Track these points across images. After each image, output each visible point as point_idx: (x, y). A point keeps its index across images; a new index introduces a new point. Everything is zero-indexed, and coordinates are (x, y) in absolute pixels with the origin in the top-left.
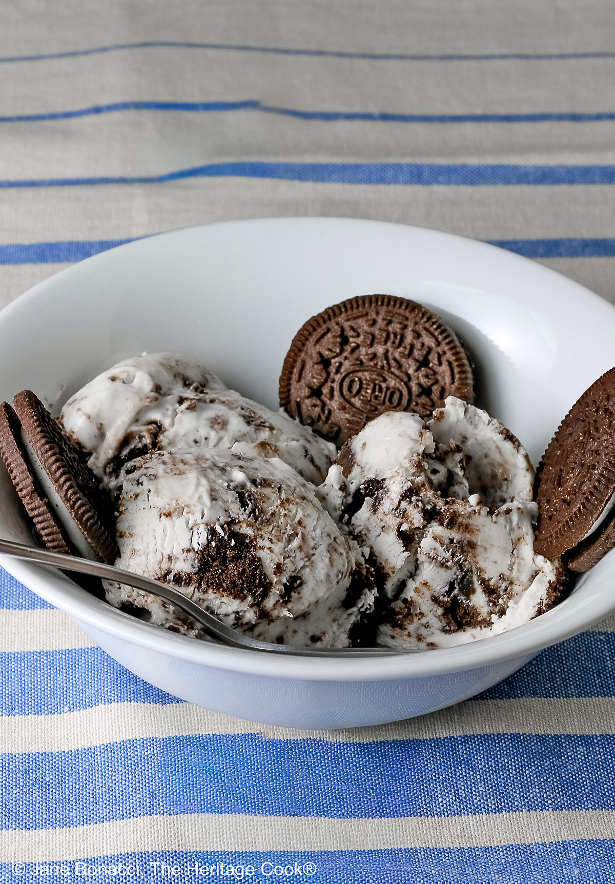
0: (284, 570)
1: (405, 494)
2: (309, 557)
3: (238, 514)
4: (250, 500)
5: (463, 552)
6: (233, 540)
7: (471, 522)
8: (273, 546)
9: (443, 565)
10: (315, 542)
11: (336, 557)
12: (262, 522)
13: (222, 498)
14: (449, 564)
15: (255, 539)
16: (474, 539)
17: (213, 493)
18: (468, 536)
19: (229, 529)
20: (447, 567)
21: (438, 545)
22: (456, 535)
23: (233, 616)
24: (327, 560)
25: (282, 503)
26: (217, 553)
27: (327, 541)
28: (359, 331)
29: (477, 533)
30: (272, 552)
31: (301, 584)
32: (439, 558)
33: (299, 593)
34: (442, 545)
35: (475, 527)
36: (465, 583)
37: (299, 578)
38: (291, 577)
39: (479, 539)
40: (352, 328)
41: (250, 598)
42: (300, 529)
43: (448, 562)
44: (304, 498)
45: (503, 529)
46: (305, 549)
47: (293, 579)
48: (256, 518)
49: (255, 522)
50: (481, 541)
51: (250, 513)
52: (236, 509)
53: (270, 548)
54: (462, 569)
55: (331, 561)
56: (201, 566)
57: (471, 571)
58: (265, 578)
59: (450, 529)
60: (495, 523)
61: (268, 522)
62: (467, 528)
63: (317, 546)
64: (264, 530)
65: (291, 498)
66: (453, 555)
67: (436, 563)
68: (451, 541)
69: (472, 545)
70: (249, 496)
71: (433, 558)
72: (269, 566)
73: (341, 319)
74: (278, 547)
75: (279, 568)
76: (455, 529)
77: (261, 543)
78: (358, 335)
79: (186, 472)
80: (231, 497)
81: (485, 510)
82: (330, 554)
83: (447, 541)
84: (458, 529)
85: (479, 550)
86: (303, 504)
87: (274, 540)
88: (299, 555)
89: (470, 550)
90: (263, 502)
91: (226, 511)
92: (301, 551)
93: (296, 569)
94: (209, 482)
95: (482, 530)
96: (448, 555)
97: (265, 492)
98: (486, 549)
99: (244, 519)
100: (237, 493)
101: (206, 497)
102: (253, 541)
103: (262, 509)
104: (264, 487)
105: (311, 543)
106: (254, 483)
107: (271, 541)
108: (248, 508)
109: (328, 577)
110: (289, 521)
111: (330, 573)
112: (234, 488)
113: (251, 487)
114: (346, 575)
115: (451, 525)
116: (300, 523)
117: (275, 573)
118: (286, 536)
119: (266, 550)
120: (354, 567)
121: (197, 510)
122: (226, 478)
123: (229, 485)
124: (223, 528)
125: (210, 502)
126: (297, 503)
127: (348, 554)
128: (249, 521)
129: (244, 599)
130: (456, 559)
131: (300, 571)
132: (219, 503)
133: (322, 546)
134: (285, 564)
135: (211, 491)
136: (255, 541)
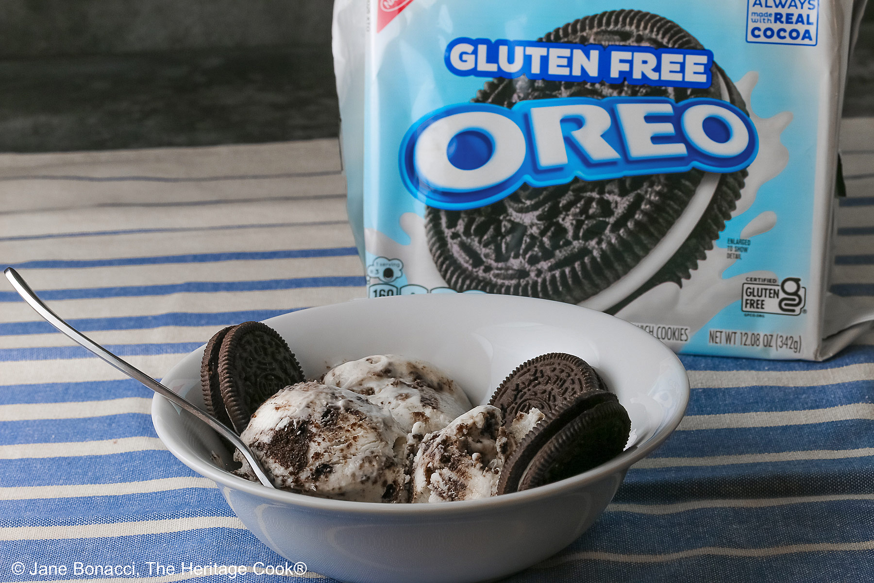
0: (321, 458)
2: (345, 457)
3: (316, 420)
4: (332, 416)
5: (455, 490)
6: (300, 431)
7: (467, 470)
8: (322, 442)
9: (441, 494)
10: (356, 451)
11: (367, 465)
12: (327, 428)
13: (314, 409)
14: (444, 495)
15: (315, 436)
16: (466, 483)
17: (311, 404)
18: (462, 480)
19: (302, 424)
20: (442, 496)
21: (441, 480)
22: (454, 476)
23: (281, 478)
24: (358, 465)
25: (354, 424)
26: (285, 436)
27: (368, 453)
28: (545, 374)
29: (469, 479)
30: (319, 445)
31: (330, 472)
32: (440, 490)
33: (327, 477)
34: (443, 480)
35: (469, 475)
37: (330, 468)
38: (323, 464)
39: (470, 484)
40: (541, 371)
41: (291, 469)
42: (352, 441)
43: (444, 493)
44: (375, 429)
45: (487, 482)
46: (344, 453)
47: (325, 466)
48: (325, 425)
49: (323, 427)
50: (470, 486)
51: (324, 422)
52: (317, 417)
53: (319, 443)
55: (361, 466)
56: (273, 441)
58: (304, 458)
59: (452, 471)
60: (484, 476)
61: (331, 430)
62: (463, 474)
63: (357, 454)
64: (324, 433)
65: (365, 426)
66: (449, 489)
67: (437, 492)
68: (450, 478)
69: (464, 487)
70: (334, 414)
71: (436, 488)
72: (311, 454)
73: (538, 365)
74: (324, 445)
75: (317, 455)
76: (455, 472)
77: (317, 439)
78: (542, 376)
80: (320, 409)
81: (479, 465)
82: (363, 462)
83: (447, 478)
84: (457, 473)
85: (467, 491)
86: (369, 431)
87: (326, 441)
88: (338, 453)
89: (461, 490)
90: (341, 420)
91: (310, 415)
92: (341, 453)
93: (330, 461)
94: (315, 398)
95: (473, 478)
96: (445, 488)
97: (349, 417)
99: (317, 423)
100: (328, 409)
101: (304, 404)
102: (312, 436)
103: (336, 423)
104: (353, 414)
105: (353, 450)
106: (347, 409)
107: (324, 440)
108: (326, 419)
109: (353, 475)
110: (348, 434)
111: (357, 474)
112: (329, 407)
113: (342, 411)
114: (375, 482)
115: (453, 468)
116: (355, 438)
117: (313, 457)
118: (337, 441)
119: (316, 443)
120: (390, 482)
121: (292, 409)
122: (330, 401)
123: (327, 404)
124: (298, 423)
125: (304, 408)
126: (365, 429)
127: (382, 469)
128: (319, 426)
129: (287, 468)
130: (450, 493)
131: (333, 464)
132: (310, 410)
133: (361, 456)
134: (323, 455)
135: (311, 402)
136: (313, 437)
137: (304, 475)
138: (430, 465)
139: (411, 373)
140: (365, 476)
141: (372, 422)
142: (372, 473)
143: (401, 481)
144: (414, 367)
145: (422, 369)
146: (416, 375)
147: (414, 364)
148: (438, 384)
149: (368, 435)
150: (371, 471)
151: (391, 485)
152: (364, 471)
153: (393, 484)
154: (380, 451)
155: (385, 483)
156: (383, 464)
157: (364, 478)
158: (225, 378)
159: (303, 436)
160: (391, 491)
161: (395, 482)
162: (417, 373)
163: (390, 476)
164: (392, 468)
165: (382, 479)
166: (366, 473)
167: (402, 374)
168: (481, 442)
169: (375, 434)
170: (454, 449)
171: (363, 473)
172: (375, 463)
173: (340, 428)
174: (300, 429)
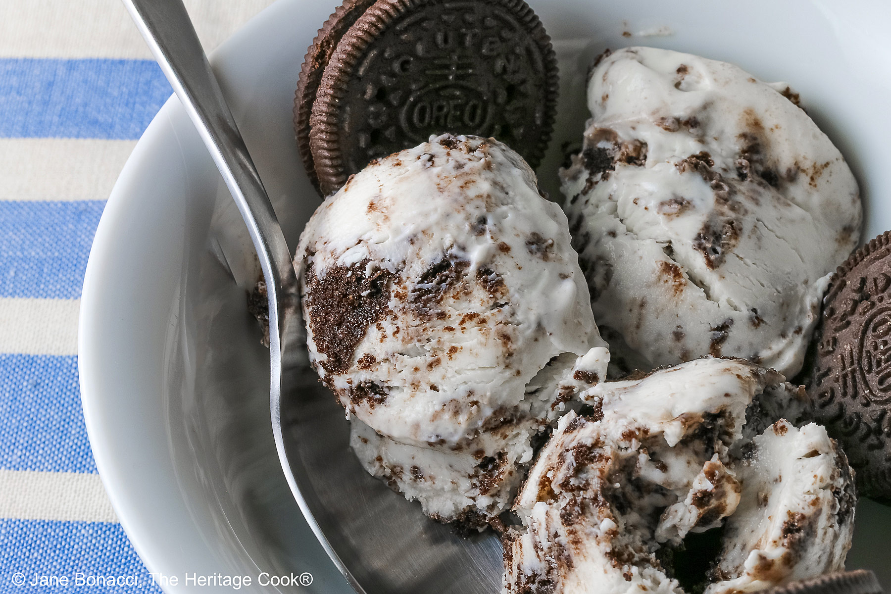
0: (371, 370)
1: (582, 446)
2: (415, 385)
3: (408, 278)
4: (441, 281)
5: (558, 558)
6: (369, 291)
7: (585, 541)
8: (391, 337)
9: (537, 547)
10: (440, 381)
11: (447, 416)
12: (417, 308)
13: (420, 249)
15: (387, 314)
16: (575, 560)
18: (572, 550)
19: (380, 278)
22: (563, 535)
24: (432, 410)
25: (471, 316)
26: (345, 284)
27: (460, 394)
29: (582, 558)
30: (382, 341)
31: (381, 401)
32: (537, 537)
34: (547, 528)
35: (584, 551)
36: (543, 589)
37: (383, 394)
38: (373, 382)
39: (580, 567)
41: (325, 358)
42: (445, 355)
43: (542, 550)
44: (506, 338)
45: (607, 586)
46: (418, 375)
47: (374, 387)
48: (416, 300)
49: (412, 302)
50: (579, 571)
51: (420, 290)
52: (414, 273)
53: (385, 337)
54: (548, 572)
55: (435, 416)
56: (327, 280)
57: (555, 586)
58: (347, 353)
59: (563, 524)
60: (606, 572)
61: (422, 315)
62: (576, 542)
63: (440, 388)
64: (404, 316)
65: (491, 325)
66: (550, 550)
68: (556, 535)
69: (570, 565)
70: (447, 277)
72: (360, 352)
74: (393, 344)
75: (369, 362)
76: (567, 528)
77: (387, 324)
79: (446, 194)
80: (429, 256)
81: (607, 547)
82: (443, 410)
83: (553, 531)
84: (569, 533)
85: (572, 576)
87: (400, 336)
88: (406, 375)
89: (565, 566)
90: (453, 297)
91: (404, 262)
92: (411, 373)
93: (388, 381)
94: (437, 223)
95: (588, 561)
96: (545, 544)
97: (475, 293)
98: (578, 584)
99: (405, 288)
100: (443, 261)
101: (408, 231)
102: (382, 313)
103: (442, 299)
104: (485, 287)
105: (434, 376)
106: (484, 271)
107: (397, 332)
108: (427, 285)
109: (417, 426)
110: (447, 336)
111: (423, 426)
112: (451, 256)
113: (472, 270)
114: (458, 448)
115: (567, 518)
116: (453, 350)
117: (360, 361)
118: (418, 344)
119: (379, 334)
120: (489, 453)
121: (385, 231)
122: (462, 239)
123: (451, 246)
124: (376, 269)
125: (402, 240)
126: (486, 334)
127: (476, 432)
128: (405, 295)
129: (320, 350)
130: (548, 558)
131: (390, 388)
132: (411, 249)
133: (447, 392)
134: (379, 363)
135: (423, 232)
136: (383, 316)
137: (340, 382)
138: (550, 475)
139: (744, 136)
140: (437, 436)
141: (510, 320)
142: (452, 435)
143: (511, 457)
144: (757, 124)
145: (772, 129)
146: (750, 144)
147: (759, 117)
148: (789, 170)
149: (483, 351)
150: (451, 430)
151: (492, 460)
152: (437, 427)
153: (496, 457)
154: (488, 394)
155: (479, 453)
156: (480, 423)
157: (433, 440)
158: (326, 94)
159: (371, 303)
160: (490, 467)
161: (501, 455)
162: (755, 139)
163: (491, 444)
164: (502, 431)
165: (474, 447)
166: (439, 432)
167: (722, 132)
168: (664, 468)
169: (501, 350)
170: (594, 474)
171: (435, 430)
172: (463, 418)
173: (442, 316)
174: (373, 284)
